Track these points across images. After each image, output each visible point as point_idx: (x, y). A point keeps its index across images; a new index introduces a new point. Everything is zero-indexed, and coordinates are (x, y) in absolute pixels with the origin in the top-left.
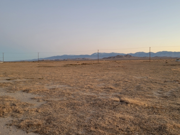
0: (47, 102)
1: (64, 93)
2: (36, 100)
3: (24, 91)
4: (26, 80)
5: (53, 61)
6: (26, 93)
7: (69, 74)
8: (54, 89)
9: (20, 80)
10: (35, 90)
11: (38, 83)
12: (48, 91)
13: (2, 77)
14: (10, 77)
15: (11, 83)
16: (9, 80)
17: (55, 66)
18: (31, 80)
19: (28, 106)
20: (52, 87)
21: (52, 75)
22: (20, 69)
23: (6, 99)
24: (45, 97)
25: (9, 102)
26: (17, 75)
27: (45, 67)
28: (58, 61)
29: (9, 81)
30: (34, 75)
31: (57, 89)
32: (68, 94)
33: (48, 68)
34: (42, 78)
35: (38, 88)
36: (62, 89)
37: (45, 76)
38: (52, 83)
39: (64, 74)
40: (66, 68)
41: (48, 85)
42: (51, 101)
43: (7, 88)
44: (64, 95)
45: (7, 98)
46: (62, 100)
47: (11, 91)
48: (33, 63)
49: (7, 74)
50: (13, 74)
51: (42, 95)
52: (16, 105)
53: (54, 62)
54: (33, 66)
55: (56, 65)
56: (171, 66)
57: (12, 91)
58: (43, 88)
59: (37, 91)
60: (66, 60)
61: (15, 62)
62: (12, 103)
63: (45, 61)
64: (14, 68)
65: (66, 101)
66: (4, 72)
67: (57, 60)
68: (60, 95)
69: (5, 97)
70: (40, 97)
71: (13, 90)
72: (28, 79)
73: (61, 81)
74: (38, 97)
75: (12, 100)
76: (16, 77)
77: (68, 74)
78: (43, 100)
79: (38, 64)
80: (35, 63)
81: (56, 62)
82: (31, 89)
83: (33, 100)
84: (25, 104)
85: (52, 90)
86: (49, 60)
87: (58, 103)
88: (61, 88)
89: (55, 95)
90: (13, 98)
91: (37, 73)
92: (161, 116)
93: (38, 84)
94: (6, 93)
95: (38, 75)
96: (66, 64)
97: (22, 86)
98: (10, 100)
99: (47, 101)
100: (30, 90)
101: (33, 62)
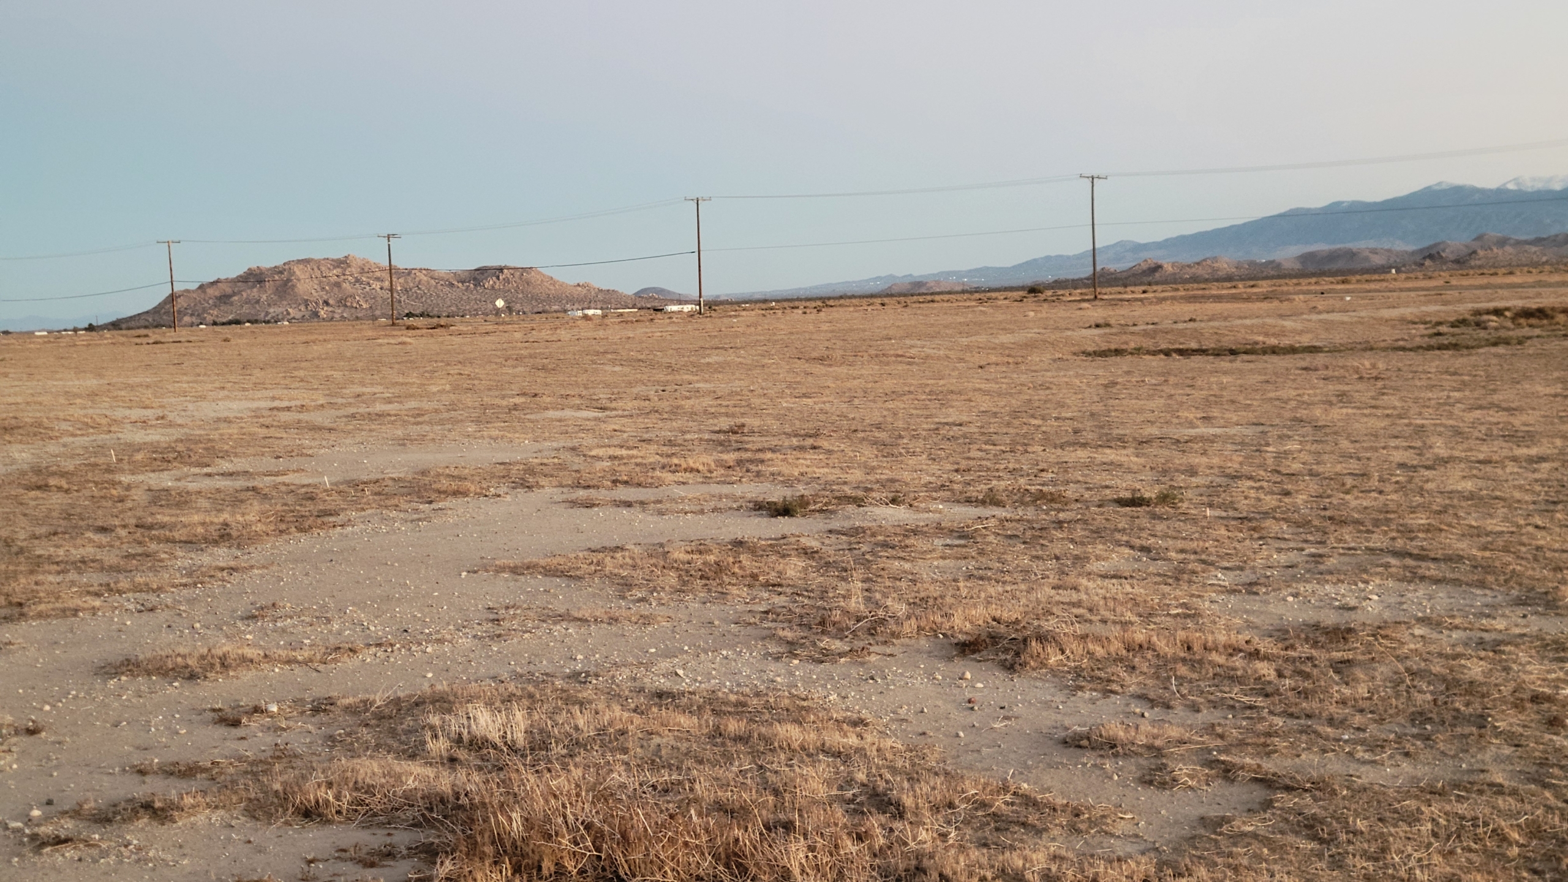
0: (1259, 793)
1: (1472, 688)
2: (1131, 768)
3: (968, 648)
4: (973, 511)
5: (1276, 272)
6: (1001, 674)
7: (1513, 436)
8: (1341, 634)
9: (899, 514)
10: (1098, 639)
11: (1119, 558)
12: (1255, 655)
13: (707, 480)
14: (788, 483)
15: (815, 544)
16: (784, 510)
17: (1306, 340)
18: (1030, 513)
19: (1039, 832)
20: (1309, 615)
21: (1281, 456)
22: (889, 384)
23: (790, 732)
24: (1233, 726)
25: (824, 767)
26: (868, 453)
27: (1178, 361)
28: (1344, 275)
29: (784, 525)
30: (1053, 455)
31: (1379, 630)
32: (1531, 713)
33: (1224, 363)
34: (1164, 498)
35: (1129, 616)
36: (1447, 640)
37: (1192, 472)
38: (1293, 557)
39: (1440, 447)
40: (1459, 362)
41: (1251, 588)
42: (1320, 787)
43: (779, 601)
44: (1481, 721)
45: (798, 714)
46: (1463, 787)
47: (825, 642)
48: (1032, 311)
49: (756, 442)
50: (825, 444)
51: (1195, 709)
52: (908, 801)
53: (1288, 286)
54: (1030, 346)
55: (1328, 326)
57: (837, 645)
58: (1191, 614)
59: (1116, 647)
60: (1461, 262)
61: (823, 301)
62: (861, 776)
63: (1174, 280)
64: (818, 369)
65: (1514, 792)
66: (724, 423)
67: (1333, 256)
68: (1419, 717)
69: (769, 707)
70: (1174, 732)
71: (840, 633)
72: (992, 500)
73: (1408, 532)
74: (1146, 727)
75: (853, 740)
76: (857, 475)
77: (1498, 449)
78: (1211, 763)
79: (1097, 313)
80: (1060, 313)
81: (1326, 284)
82: (1049, 625)
83: (1089, 758)
84: (999, 803)
85: (1304, 650)
86: (1227, 260)
87: (1413, 818)
88: (1424, 621)
89: (1358, 720)
90: (860, 722)
91: (1089, 436)
93: (1126, 568)
94: (777, 658)
95: (1110, 455)
96: (1464, 309)
97: (935, 591)
98: (835, 739)
99: (1267, 782)
100: (1042, 638)
101: (1033, 290)
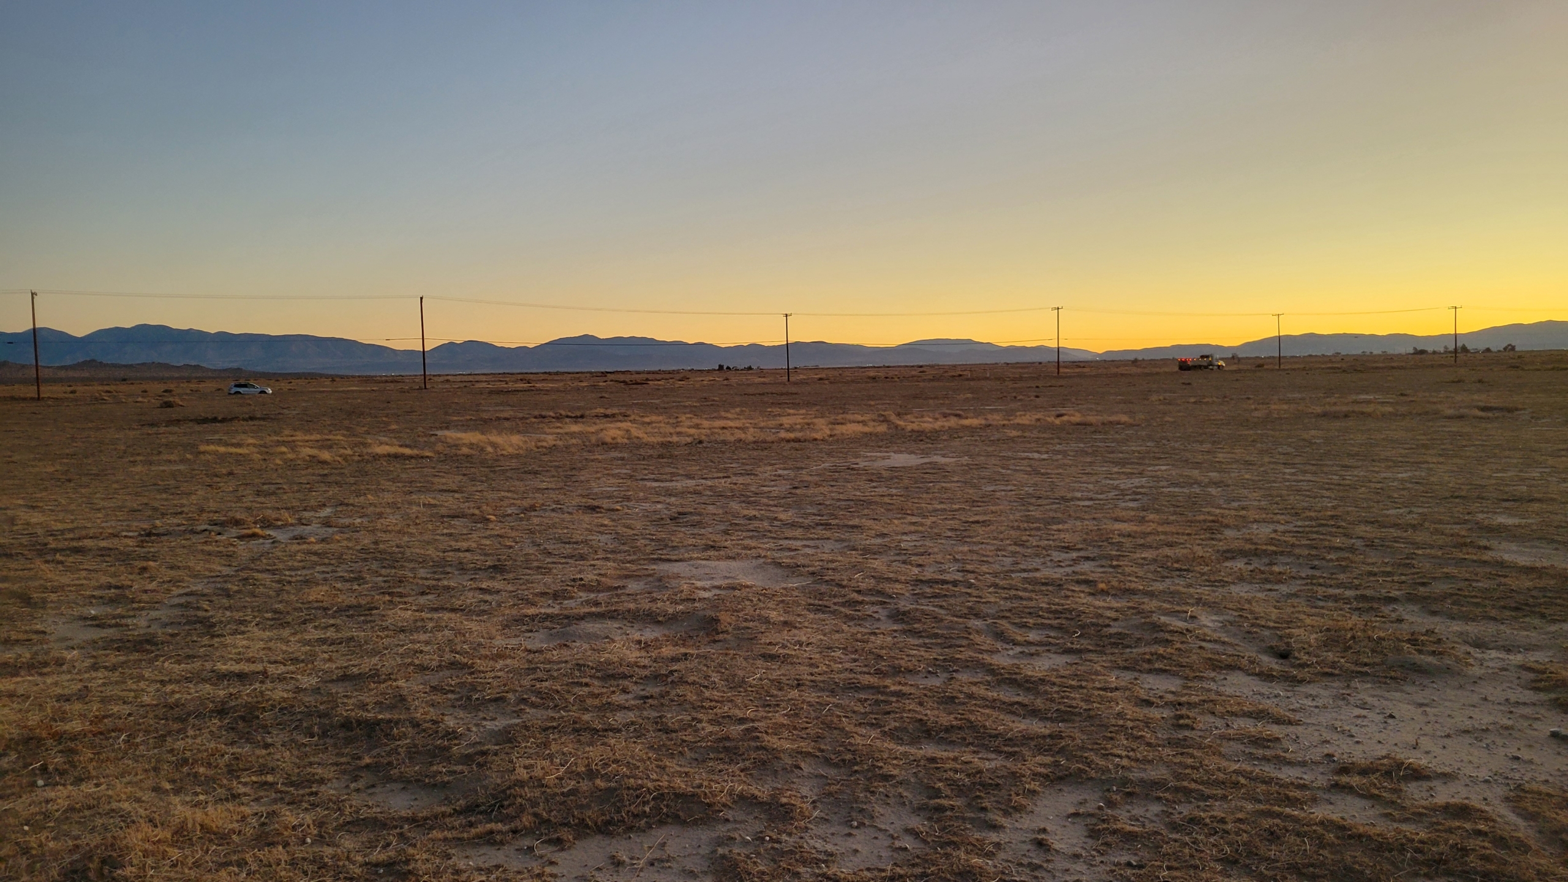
56: (198, 428)
92: (88, 788)
